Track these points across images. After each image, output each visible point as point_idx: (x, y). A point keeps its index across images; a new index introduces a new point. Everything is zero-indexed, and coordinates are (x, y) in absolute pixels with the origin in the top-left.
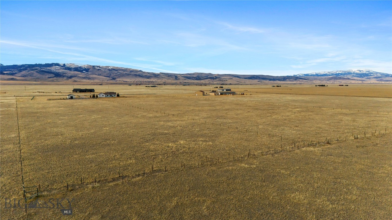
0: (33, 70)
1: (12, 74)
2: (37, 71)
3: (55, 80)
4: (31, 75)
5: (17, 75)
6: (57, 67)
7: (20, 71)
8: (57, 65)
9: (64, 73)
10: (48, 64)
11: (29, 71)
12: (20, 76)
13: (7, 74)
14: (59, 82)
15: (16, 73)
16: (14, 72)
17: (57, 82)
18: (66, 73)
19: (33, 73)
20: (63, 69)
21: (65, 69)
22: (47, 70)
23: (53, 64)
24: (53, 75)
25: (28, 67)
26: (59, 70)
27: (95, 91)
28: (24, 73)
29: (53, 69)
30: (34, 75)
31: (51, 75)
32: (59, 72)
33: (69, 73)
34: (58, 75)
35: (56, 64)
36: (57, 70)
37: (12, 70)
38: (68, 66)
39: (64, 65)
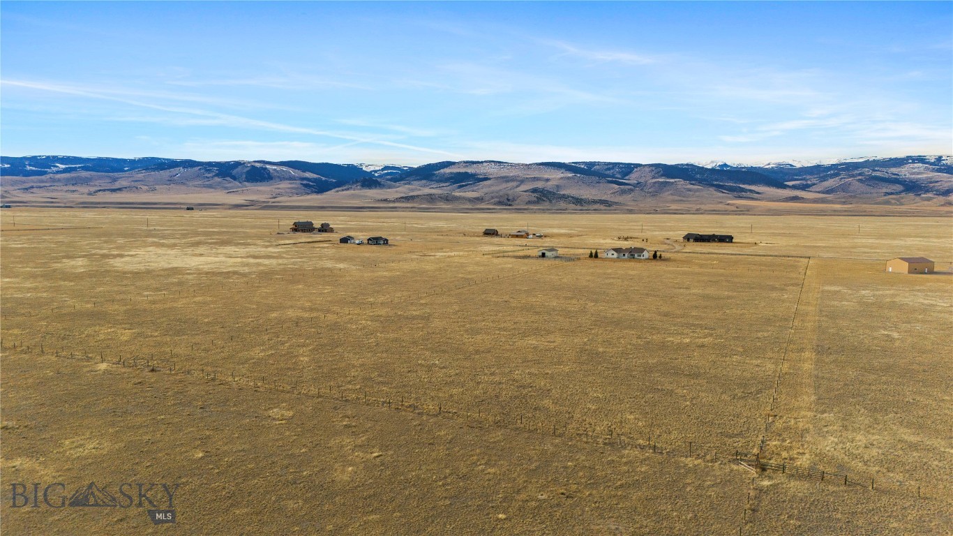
0: (853, 176)
1: (804, 188)
2: (860, 177)
3: (893, 201)
4: (844, 188)
5: (814, 188)
6: (916, 165)
7: (823, 179)
8: (921, 160)
9: (931, 182)
10: (896, 159)
11: (844, 178)
12: (819, 192)
13: (794, 187)
14: (903, 205)
15: (814, 184)
16: (809, 182)
17: (897, 205)
18: (937, 182)
19: (850, 184)
20: (933, 170)
21: (939, 171)
22: (886, 176)
23: (909, 158)
24: (899, 187)
25: (843, 169)
26: (918, 174)
27: (734, 240)
28: (830, 183)
29: (905, 172)
30: (852, 188)
31: (894, 187)
32: (920, 179)
33: (946, 182)
34: (913, 187)
35: (917, 159)
36: (914, 174)
37: (808, 177)
38: (949, 162)
39: (939, 159)
